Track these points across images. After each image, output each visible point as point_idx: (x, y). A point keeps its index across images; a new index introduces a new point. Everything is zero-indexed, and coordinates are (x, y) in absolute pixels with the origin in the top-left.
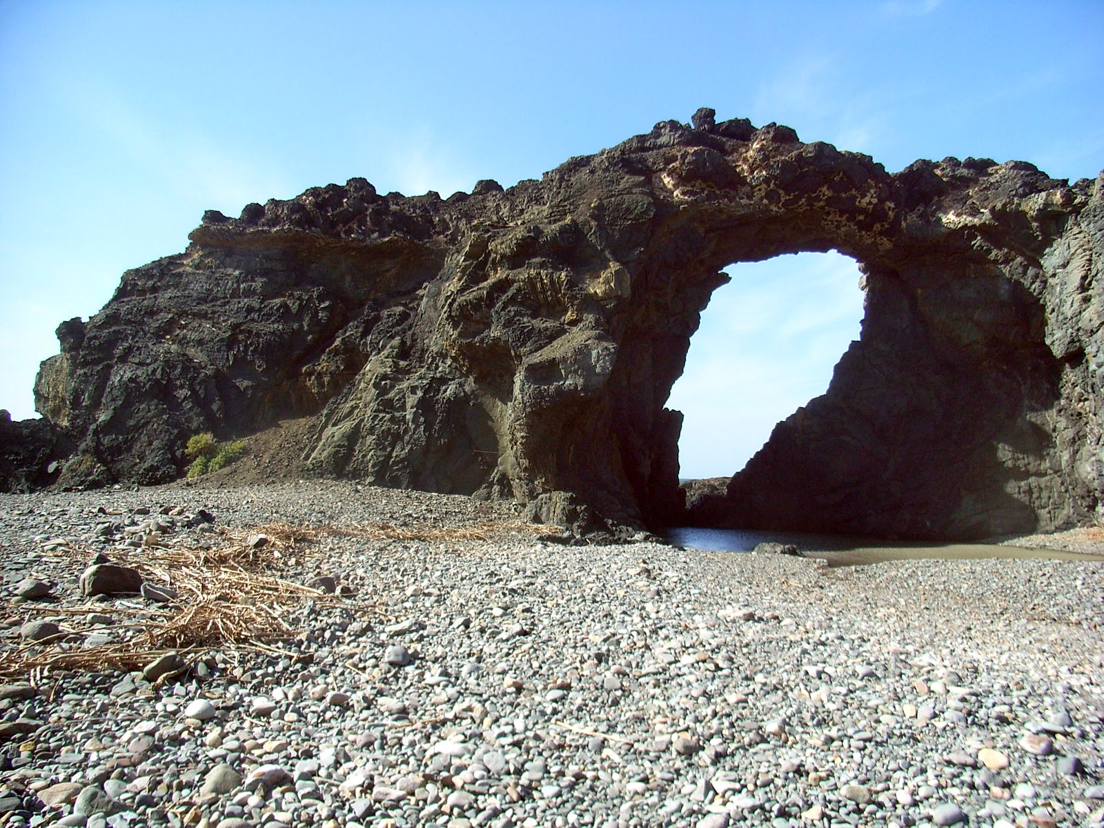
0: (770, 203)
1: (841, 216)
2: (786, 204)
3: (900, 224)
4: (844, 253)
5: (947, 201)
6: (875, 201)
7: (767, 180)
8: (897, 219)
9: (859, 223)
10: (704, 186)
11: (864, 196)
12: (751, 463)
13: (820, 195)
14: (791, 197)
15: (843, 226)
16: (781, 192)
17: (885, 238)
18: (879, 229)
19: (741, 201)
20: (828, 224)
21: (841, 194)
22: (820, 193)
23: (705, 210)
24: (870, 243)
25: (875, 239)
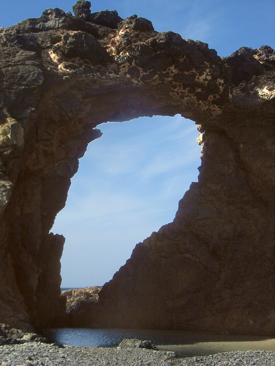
0: (132, 77)
1: (184, 89)
2: (143, 79)
3: (228, 96)
4: (186, 117)
5: (263, 78)
6: (209, 78)
7: (129, 60)
8: (226, 91)
9: (197, 94)
10: (81, 62)
11: (201, 74)
12: (116, 275)
13: (169, 73)
14: (147, 73)
15: (186, 96)
16: (140, 69)
17: (216, 106)
18: (212, 99)
19: (110, 75)
20: (175, 95)
21: (184, 72)
22: (169, 71)
23: (83, 81)
24: (205, 109)
25: (209, 106)
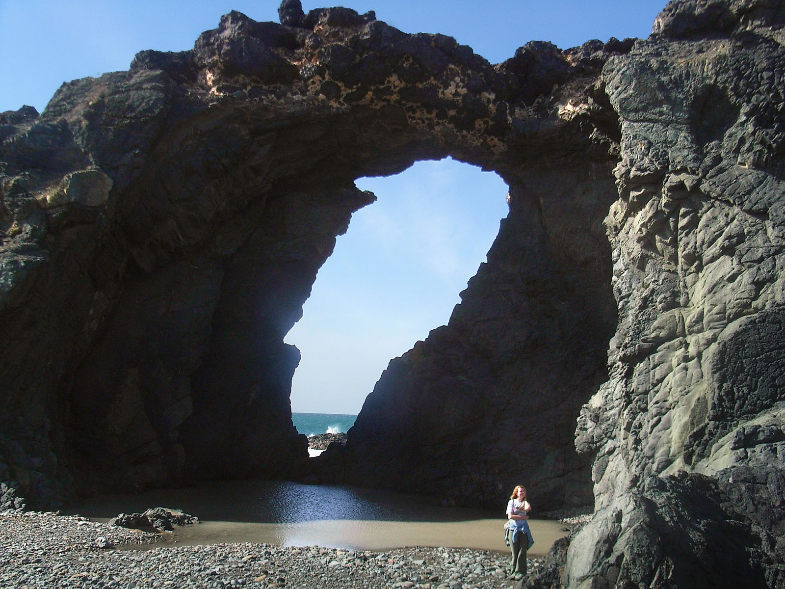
0: (329, 98)
1: (429, 112)
2: (348, 99)
3: (507, 120)
6: (463, 91)
7: (320, 71)
8: (501, 111)
9: (452, 120)
10: (247, 81)
11: (446, 87)
13: (391, 87)
14: (353, 90)
15: (436, 125)
16: (340, 84)
17: (496, 138)
18: (483, 126)
19: (294, 97)
20: (418, 124)
21: (417, 85)
22: (390, 85)
23: (246, 108)
24: (479, 144)
25: (485, 140)
